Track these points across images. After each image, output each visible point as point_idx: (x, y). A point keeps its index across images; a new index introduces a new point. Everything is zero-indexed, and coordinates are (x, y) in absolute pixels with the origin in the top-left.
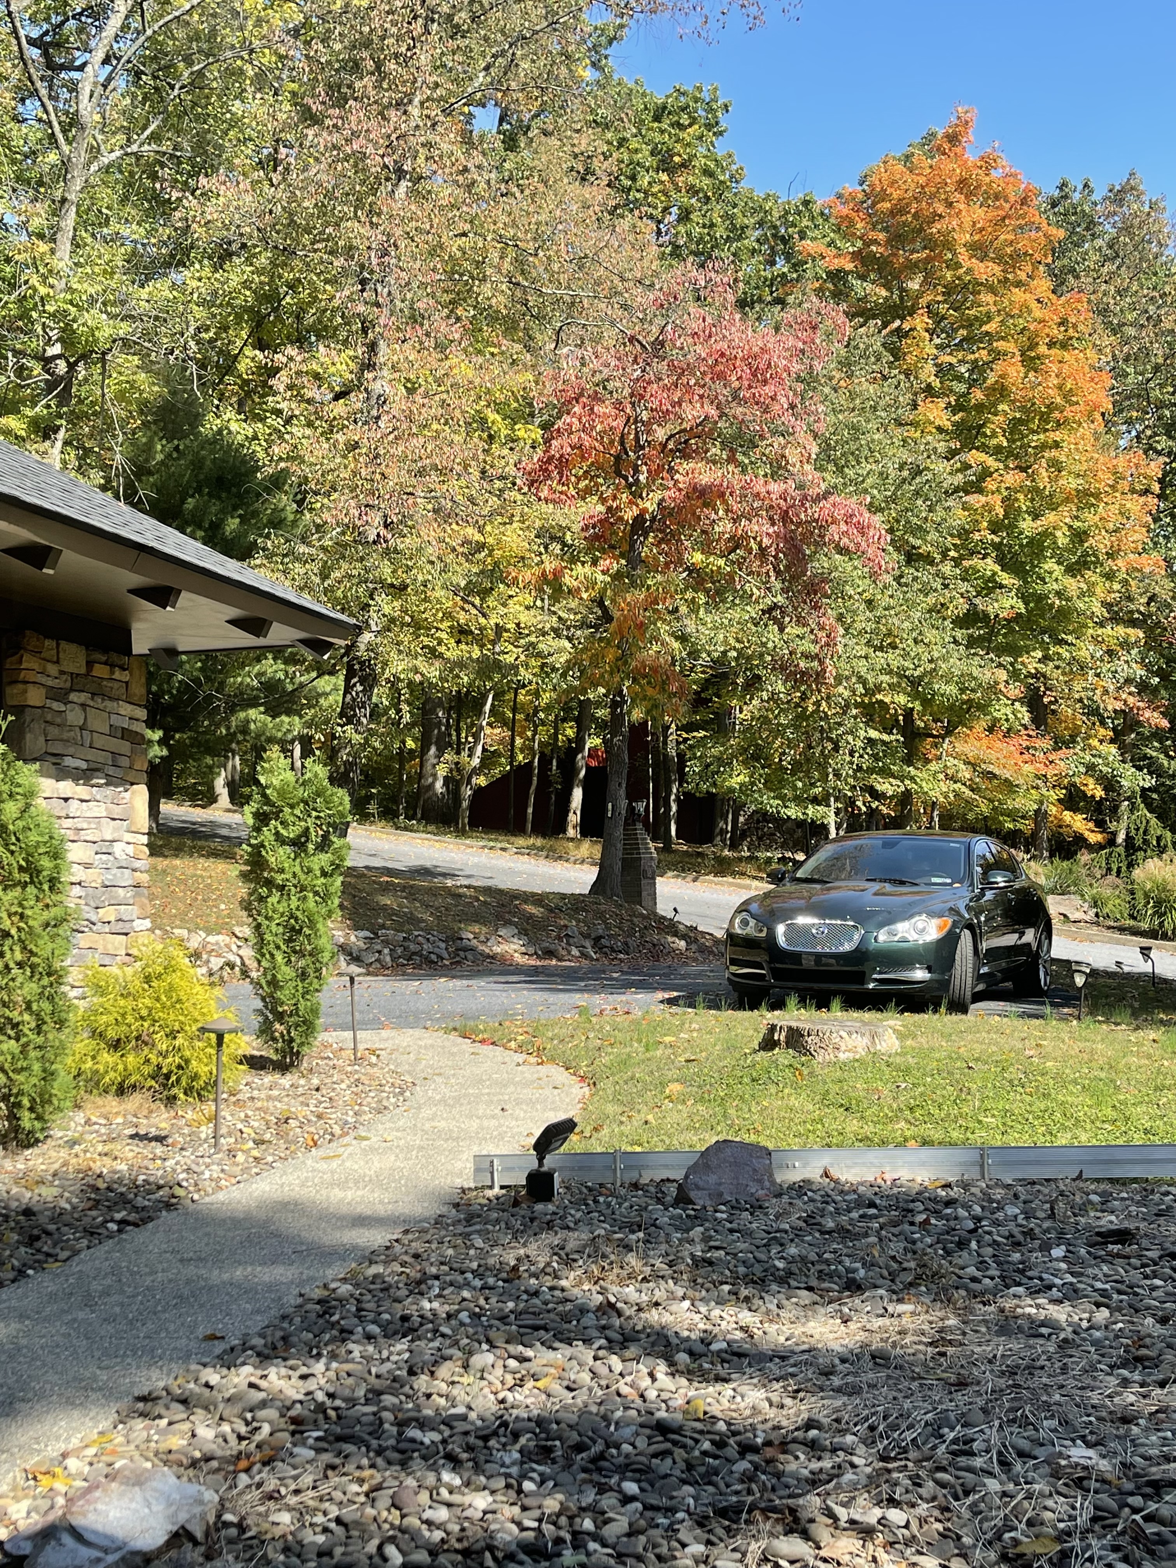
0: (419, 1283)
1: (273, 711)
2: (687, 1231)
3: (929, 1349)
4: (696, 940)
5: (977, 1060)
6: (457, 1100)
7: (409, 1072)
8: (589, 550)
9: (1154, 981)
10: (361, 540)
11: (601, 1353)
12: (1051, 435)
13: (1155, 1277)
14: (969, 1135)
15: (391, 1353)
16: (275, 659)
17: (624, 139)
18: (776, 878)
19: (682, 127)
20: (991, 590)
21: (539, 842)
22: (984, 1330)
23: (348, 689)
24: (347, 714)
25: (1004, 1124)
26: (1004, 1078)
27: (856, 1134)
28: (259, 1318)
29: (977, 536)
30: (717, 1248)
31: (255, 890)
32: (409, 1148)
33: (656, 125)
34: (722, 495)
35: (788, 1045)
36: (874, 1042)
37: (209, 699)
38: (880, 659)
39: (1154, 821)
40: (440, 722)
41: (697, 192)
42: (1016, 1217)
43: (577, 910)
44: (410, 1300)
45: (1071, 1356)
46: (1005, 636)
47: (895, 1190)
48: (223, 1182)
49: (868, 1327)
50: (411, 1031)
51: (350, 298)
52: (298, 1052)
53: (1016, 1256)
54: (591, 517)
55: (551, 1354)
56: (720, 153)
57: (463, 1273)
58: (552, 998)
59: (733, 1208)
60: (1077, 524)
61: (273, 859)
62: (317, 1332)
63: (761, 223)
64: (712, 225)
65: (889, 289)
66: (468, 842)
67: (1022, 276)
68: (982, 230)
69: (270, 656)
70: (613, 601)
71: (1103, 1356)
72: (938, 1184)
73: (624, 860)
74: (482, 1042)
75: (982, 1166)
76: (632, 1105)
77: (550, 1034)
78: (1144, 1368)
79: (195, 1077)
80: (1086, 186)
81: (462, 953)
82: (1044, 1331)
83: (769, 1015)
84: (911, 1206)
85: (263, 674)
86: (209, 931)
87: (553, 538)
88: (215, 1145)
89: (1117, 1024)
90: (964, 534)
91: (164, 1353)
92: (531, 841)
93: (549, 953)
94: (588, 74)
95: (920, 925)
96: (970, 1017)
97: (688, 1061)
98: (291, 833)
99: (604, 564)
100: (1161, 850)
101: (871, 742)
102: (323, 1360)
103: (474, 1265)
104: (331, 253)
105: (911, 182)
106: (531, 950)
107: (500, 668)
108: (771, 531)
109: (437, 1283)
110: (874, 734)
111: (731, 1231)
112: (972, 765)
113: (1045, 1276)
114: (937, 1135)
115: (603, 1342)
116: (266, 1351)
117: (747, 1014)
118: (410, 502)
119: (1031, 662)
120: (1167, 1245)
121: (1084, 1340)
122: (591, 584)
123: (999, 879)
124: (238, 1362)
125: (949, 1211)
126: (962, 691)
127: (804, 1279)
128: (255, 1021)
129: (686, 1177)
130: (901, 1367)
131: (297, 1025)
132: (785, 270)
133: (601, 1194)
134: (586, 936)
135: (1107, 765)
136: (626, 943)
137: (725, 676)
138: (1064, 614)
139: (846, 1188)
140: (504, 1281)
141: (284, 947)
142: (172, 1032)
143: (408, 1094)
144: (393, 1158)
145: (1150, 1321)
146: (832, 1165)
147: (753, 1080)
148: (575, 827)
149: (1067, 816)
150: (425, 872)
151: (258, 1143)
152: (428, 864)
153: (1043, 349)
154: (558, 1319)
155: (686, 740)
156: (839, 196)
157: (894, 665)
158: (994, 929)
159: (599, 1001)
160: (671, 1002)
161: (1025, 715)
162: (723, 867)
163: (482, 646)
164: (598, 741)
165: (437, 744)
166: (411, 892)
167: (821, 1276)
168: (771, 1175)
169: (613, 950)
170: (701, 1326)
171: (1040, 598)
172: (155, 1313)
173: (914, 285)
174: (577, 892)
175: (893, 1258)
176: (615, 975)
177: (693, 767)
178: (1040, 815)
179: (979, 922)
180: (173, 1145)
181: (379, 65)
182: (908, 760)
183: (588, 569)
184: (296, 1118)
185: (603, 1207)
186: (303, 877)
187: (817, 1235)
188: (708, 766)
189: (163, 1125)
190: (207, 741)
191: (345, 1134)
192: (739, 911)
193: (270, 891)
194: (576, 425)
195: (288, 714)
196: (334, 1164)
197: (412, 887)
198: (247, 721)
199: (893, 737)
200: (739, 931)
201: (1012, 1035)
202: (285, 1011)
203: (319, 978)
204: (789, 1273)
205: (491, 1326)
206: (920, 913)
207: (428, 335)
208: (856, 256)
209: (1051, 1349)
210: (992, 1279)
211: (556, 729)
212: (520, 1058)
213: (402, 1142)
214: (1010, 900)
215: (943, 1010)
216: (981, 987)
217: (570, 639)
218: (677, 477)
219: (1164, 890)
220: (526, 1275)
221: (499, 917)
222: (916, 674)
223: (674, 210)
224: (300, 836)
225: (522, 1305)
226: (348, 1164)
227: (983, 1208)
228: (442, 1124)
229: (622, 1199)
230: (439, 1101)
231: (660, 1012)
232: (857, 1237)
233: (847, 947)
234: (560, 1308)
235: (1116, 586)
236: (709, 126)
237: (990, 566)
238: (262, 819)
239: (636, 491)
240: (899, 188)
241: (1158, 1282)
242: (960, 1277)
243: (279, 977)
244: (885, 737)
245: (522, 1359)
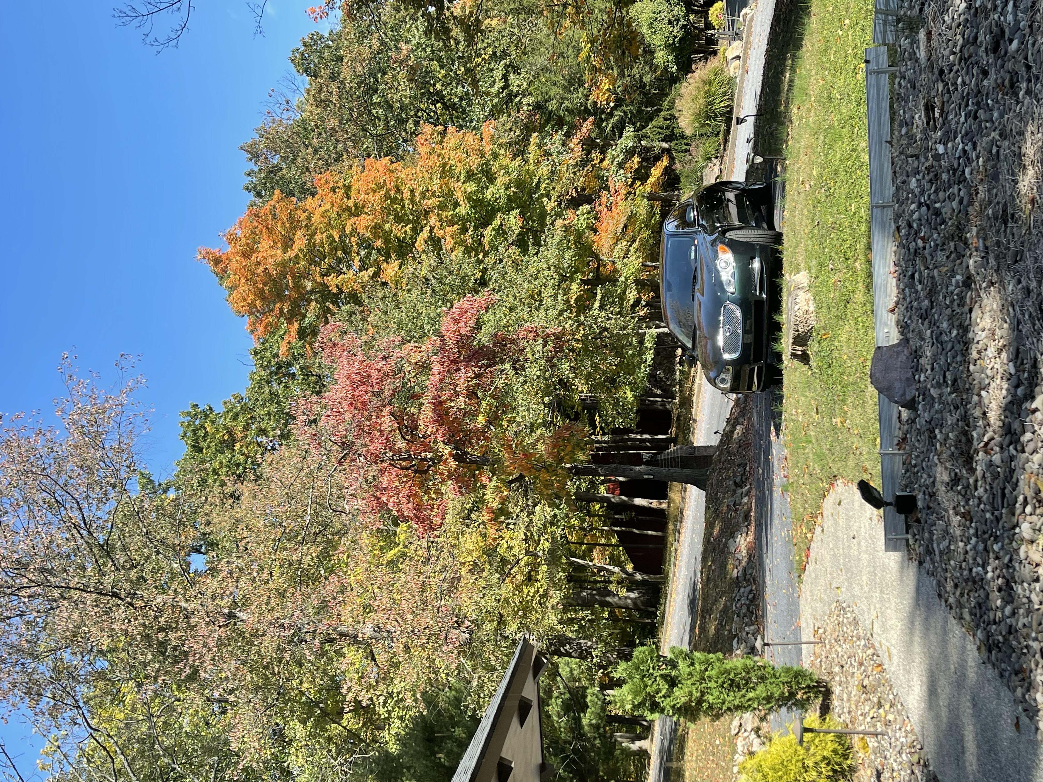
0: (975, 582)
1: (584, 707)
2: (933, 398)
3: (1009, 225)
4: (736, 418)
5: (813, 220)
6: (848, 570)
7: (830, 605)
8: (475, 490)
9: (759, 115)
10: (469, 642)
11: (1019, 448)
12: (405, 195)
13: (956, 83)
14: (863, 220)
15: (1024, 596)
16: (548, 705)
17: (214, 470)
18: (692, 361)
19: (206, 434)
20: (504, 233)
21: (671, 526)
22: (995, 191)
23: (569, 655)
24: (584, 655)
25: (856, 198)
26: (825, 201)
27: (865, 294)
28: (1002, 694)
29: (470, 241)
30: (945, 377)
31: (704, 712)
32: (882, 600)
33: (204, 451)
34: (441, 403)
35: (805, 344)
36: (802, 288)
37: (575, 751)
38: (547, 301)
39: (654, 123)
40: (591, 594)
41: (248, 424)
42: (918, 180)
43: (717, 499)
44: (987, 587)
45: (1011, 130)
46: (533, 221)
47: (903, 263)
48: (908, 729)
49: (995, 268)
50: (801, 607)
51: (310, 649)
52: (817, 682)
53: (945, 176)
54: (454, 490)
55: (1021, 483)
56: (222, 410)
57: (967, 552)
58: (776, 512)
59: (917, 370)
60: (462, 177)
61: (683, 699)
62: (1011, 651)
63: (268, 382)
64: (269, 414)
65: (311, 300)
66: (671, 575)
67: (303, 216)
68: (275, 242)
69: (546, 708)
70: (510, 474)
71: (1010, 109)
72: (897, 235)
73: (682, 467)
74: (807, 556)
75: (884, 207)
76: (848, 448)
77: (801, 510)
78: (1018, 81)
79: (835, 752)
80: (249, 174)
81: (748, 577)
82: (994, 151)
83: (786, 363)
84: (912, 251)
85: (558, 712)
86: (734, 752)
87: (468, 517)
88: (883, 735)
89: (788, 134)
90: (467, 250)
91: (1030, 759)
92: (670, 532)
93: (747, 517)
94: (172, 495)
95: (723, 265)
96: (785, 231)
97: (817, 413)
98: (665, 688)
99: (485, 480)
100: (673, 118)
101: (602, 307)
102: (1031, 643)
103: (961, 544)
104: (280, 663)
105: (244, 289)
106: (745, 529)
107: (554, 550)
108: (463, 371)
109: (974, 570)
110: (597, 305)
111: (932, 369)
112: (617, 241)
113: (957, 155)
114: (864, 240)
115: (1011, 448)
116: (1026, 685)
117: (785, 378)
118: (443, 609)
119: (550, 205)
120: (934, 78)
121: (1000, 123)
122: (497, 489)
123: (692, 215)
124: (1034, 704)
125: (915, 225)
126: (569, 248)
127: (964, 316)
128: (796, 713)
129: (896, 402)
130: (1023, 242)
131: (798, 683)
132: (298, 367)
133: (910, 463)
134: (734, 492)
135: (618, 156)
136: (739, 465)
137: (559, 404)
138: (519, 184)
139: (901, 296)
140: (971, 522)
141: (743, 692)
142: (804, 767)
143: (844, 605)
144: (889, 611)
145: (985, 82)
146: (886, 307)
147: (829, 366)
148: (661, 503)
149: (651, 180)
150: (692, 603)
151: (880, 705)
152: (687, 602)
153: (351, 203)
154: (997, 481)
155: (601, 428)
156: (252, 332)
157: (551, 292)
158: (725, 218)
159: (778, 479)
160: (778, 429)
161: (586, 207)
162: (687, 403)
163: (539, 564)
164: (602, 488)
165: (605, 597)
166: (706, 612)
167: (962, 304)
168: (893, 346)
169: (744, 474)
170: (998, 382)
171: (510, 199)
172: (1002, 769)
173: (309, 285)
174: (704, 499)
175: (948, 257)
176: (761, 471)
177: (619, 422)
178: (651, 197)
179: (720, 227)
180: (883, 765)
181: (161, 629)
182: (614, 281)
183: (488, 492)
184: (863, 680)
185: (919, 460)
186: (695, 678)
187: (934, 311)
188: (619, 414)
189: (869, 772)
190: (604, 753)
191: (873, 646)
192: (715, 385)
193: (705, 701)
194: (394, 499)
195: (585, 697)
196: (894, 651)
197: (702, 611)
198: (591, 725)
199: (599, 292)
200: (728, 385)
201: (796, 202)
202: (788, 691)
203: (764, 667)
204: (961, 326)
205: (1003, 527)
206: (715, 265)
207: (335, 598)
208: (289, 321)
209: (1007, 143)
210: (960, 190)
211: (594, 516)
212: (818, 530)
213: (878, 605)
214: (706, 207)
215: (780, 248)
216: (765, 225)
217: (535, 505)
218: (429, 433)
219: (699, 114)
220: (967, 508)
221: (722, 552)
222: (557, 278)
223: (259, 439)
224: (666, 680)
225: (988, 507)
226: (893, 642)
227: (912, 203)
228: (864, 578)
229: (914, 448)
230: (849, 583)
231: (786, 435)
232: (934, 284)
233: (738, 314)
234: (989, 480)
235: (503, 151)
236: (207, 416)
237: (488, 232)
238: (655, 707)
239: (438, 459)
240: (248, 295)
241: (960, 80)
242: (960, 211)
243: (764, 695)
244: (599, 297)
245: (1026, 502)
